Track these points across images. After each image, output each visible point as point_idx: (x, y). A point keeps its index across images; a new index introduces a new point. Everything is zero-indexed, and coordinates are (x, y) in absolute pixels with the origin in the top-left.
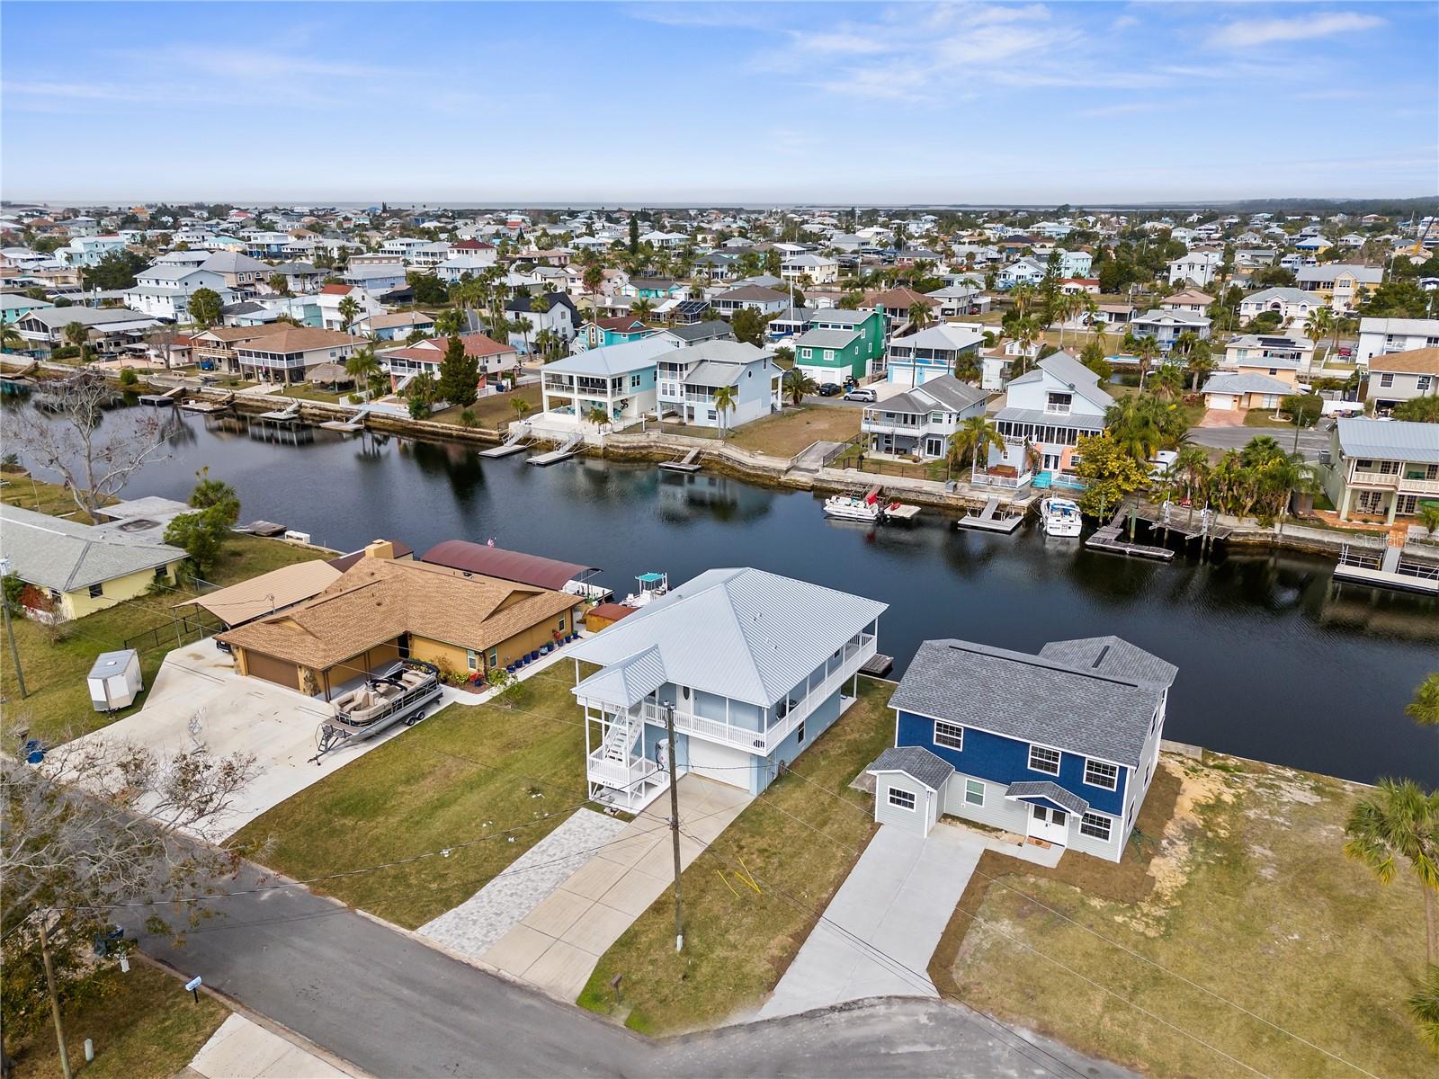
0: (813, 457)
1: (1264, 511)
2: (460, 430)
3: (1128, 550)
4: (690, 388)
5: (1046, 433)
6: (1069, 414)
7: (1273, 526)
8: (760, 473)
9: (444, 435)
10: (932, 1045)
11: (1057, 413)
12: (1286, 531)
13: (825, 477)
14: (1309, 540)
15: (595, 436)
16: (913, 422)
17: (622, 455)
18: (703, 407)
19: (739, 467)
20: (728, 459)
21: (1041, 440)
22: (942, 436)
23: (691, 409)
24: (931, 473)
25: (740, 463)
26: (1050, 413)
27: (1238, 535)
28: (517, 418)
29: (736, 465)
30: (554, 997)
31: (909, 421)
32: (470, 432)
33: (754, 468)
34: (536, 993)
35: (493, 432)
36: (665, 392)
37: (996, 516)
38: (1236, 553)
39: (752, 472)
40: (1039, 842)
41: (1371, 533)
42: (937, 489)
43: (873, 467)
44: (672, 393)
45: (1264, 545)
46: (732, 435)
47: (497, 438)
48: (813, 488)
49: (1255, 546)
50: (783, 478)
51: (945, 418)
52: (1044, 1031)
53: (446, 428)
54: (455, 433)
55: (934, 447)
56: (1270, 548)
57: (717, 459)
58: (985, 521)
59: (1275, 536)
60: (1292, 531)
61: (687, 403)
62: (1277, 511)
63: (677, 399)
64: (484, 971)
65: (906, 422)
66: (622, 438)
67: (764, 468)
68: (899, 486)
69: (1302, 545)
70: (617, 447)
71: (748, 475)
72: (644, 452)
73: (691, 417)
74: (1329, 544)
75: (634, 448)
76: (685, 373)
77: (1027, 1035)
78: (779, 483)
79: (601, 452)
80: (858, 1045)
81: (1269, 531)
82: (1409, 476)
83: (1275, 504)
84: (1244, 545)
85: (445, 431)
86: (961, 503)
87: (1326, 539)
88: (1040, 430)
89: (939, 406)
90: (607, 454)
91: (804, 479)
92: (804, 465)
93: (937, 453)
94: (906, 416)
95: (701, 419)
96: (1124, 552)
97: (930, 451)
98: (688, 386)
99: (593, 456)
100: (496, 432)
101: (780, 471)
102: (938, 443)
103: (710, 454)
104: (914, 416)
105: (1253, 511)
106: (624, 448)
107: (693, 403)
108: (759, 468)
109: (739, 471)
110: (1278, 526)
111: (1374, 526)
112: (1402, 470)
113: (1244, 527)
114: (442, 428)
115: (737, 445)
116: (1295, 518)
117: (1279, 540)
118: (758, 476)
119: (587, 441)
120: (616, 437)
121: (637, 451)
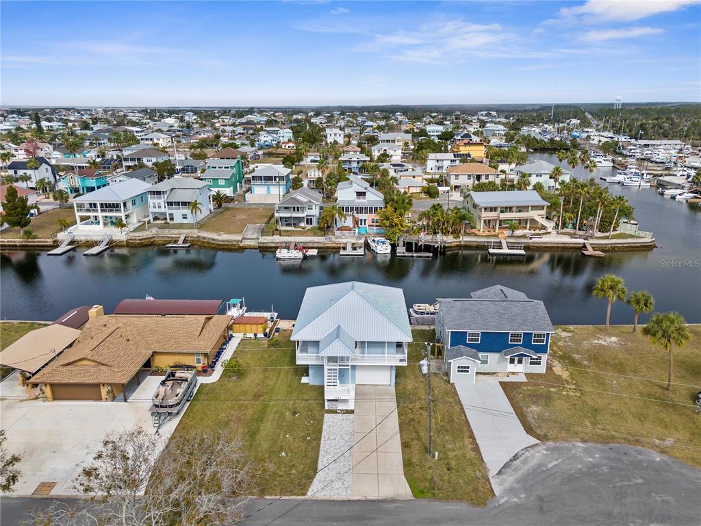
0: (250, 232)
1: (456, 233)
2: (22, 242)
3: (415, 255)
4: (170, 204)
5: (360, 210)
6: (365, 201)
7: (459, 238)
8: (226, 243)
9: (9, 246)
10: (557, 460)
11: (361, 201)
12: (464, 239)
13: (265, 241)
14: (474, 242)
15: (119, 235)
16: (298, 210)
17: (138, 244)
18: (178, 214)
19: (213, 242)
20: (204, 238)
21: (358, 213)
22: (313, 216)
23: (171, 215)
24: (314, 232)
25: (213, 240)
26: (358, 201)
27: (448, 243)
28: (61, 230)
29: (210, 241)
30: (403, 499)
31: (296, 210)
32: (30, 242)
33: (223, 241)
34: (393, 501)
35: (48, 240)
36: (154, 207)
37: (354, 249)
38: (448, 251)
39: (222, 243)
40: (513, 373)
41: (494, 236)
42: (320, 240)
43: (286, 234)
44: (159, 207)
45: (457, 246)
46: (201, 225)
47: (52, 243)
48: (259, 247)
49: (454, 247)
50: (241, 245)
51: (314, 207)
52: (584, 441)
53: (11, 242)
54: (18, 244)
55: (309, 221)
56: (459, 247)
57: (197, 239)
58: (349, 251)
59: (460, 242)
60: (467, 239)
61: (168, 212)
62: (460, 231)
63: (163, 210)
64: (359, 500)
65: (294, 211)
66: (136, 234)
67: (229, 241)
68: (303, 241)
69: (470, 244)
70: (135, 240)
71: (220, 245)
72: (152, 240)
73: (172, 219)
74: (480, 242)
75: (145, 239)
76: (166, 196)
77: (580, 444)
78: (240, 247)
79: (125, 243)
80: (535, 470)
81: (458, 240)
82: (502, 212)
83: (459, 229)
84: (451, 247)
85: (10, 243)
86: (334, 245)
87: (479, 240)
88: (357, 208)
89: (310, 202)
90: (129, 245)
91: (252, 244)
92: (248, 237)
93: (311, 224)
94: (294, 208)
95: (178, 219)
96: (413, 256)
97: (307, 223)
98: (168, 202)
99: (119, 246)
100: (50, 240)
101: (238, 241)
102: (311, 219)
103: (192, 237)
104: (298, 208)
105: (452, 233)
106: (140, 240)
107: (172, 212)
108: (226, 241)
109: (213, 244)
110: (461, 237)
111: (492, 233)
112: (499, 210)
113: (450, 239)
114: (8, 242)
115: (207, 231)
116: (467, 234)
117: (462, 243)
118: (226, 245)
119: (114, 238)
120: (132, 234)
121: (147, 241)
